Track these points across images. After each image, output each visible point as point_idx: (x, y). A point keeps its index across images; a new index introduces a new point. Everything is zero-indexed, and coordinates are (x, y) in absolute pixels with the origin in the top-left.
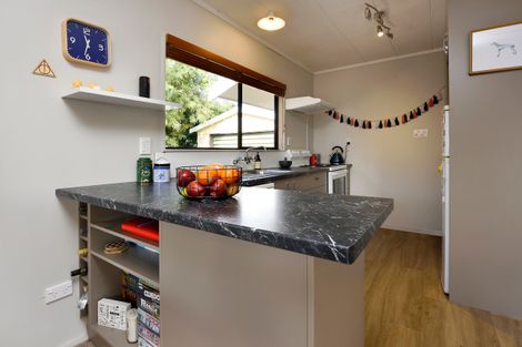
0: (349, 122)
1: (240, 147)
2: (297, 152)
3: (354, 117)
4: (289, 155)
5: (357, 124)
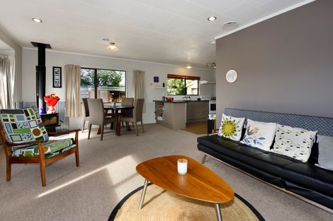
2: (203, 97)
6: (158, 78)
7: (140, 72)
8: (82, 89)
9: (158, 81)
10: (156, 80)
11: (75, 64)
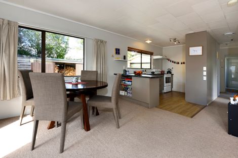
0: (173, 62)
1: (141, 68)
2: (156, 70)
3: (174, 61)
4: (154, 70)
5: (175, 63)
6: (119, 50)
7: (102, 42)
8: (19, 59)
9: (119, 54)
10: (118, 51)
11: (7, 18)
